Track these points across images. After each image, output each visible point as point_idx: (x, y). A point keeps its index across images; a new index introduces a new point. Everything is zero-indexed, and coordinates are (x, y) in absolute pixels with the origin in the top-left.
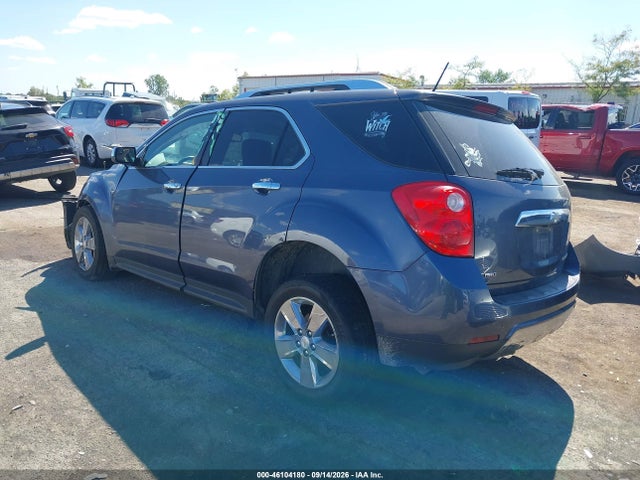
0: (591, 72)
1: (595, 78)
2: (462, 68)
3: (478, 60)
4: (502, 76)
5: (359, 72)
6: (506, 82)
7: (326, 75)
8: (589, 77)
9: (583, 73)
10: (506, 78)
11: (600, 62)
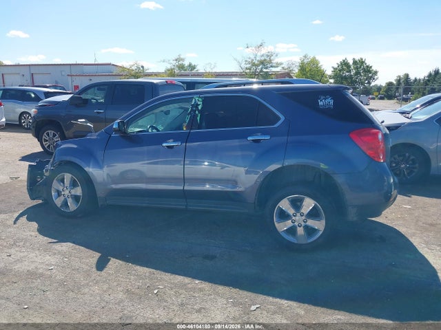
0: (248, 66)
1: (250, 69)
2: (172, 61)
3: (182, 57)
4: (192, 67)
5: (96, 63)
6: (194, 71)
7: (73, 64)
8: (247, 69)
9: (244, 66)
10: (195, 68)
11: (253, 60)
